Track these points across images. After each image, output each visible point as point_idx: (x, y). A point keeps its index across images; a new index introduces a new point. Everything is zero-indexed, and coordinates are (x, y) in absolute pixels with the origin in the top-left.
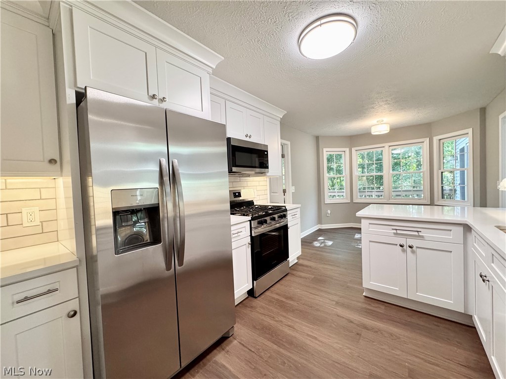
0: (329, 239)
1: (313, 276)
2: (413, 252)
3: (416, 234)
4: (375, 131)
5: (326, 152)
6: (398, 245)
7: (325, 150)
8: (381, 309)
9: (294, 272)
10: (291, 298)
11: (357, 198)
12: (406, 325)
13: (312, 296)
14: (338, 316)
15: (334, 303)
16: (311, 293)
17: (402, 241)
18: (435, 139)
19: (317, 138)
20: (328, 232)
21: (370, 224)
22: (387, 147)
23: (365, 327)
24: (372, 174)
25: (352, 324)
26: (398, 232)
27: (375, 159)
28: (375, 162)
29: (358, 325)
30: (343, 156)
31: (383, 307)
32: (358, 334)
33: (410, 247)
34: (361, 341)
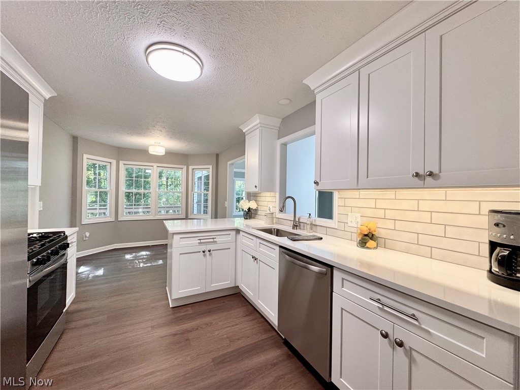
0: (97, 268)
1: (106, 316)
2: (210, 255)
3: (212, 240)
4: (153, 151)
5: (87, 159)
6: (202, 252)
7: (85, 156)
8: (190, 311)
9: (73, 325)
10: (93, 357)
11: (123, 215)
12: (209, 312)
13: (121, 337)
14: (162, 337)
15: (150, 329)
16: (116, 335)
17: (203, 248)
18: (191, 168)
19: (75, 139)
20: (86, 260)
21: (181, 238)
22: (155, 167)
23: (188, 331)
24: (139, 191)
25: (177, 336)
26: (202, 241)
27: (134, 175)
28: (134, 179)
29: (182, 334)
30: (108, 167)
31: (189, 309)
32: (186, 340)
33: (209, 251)
34: (191, 343)
